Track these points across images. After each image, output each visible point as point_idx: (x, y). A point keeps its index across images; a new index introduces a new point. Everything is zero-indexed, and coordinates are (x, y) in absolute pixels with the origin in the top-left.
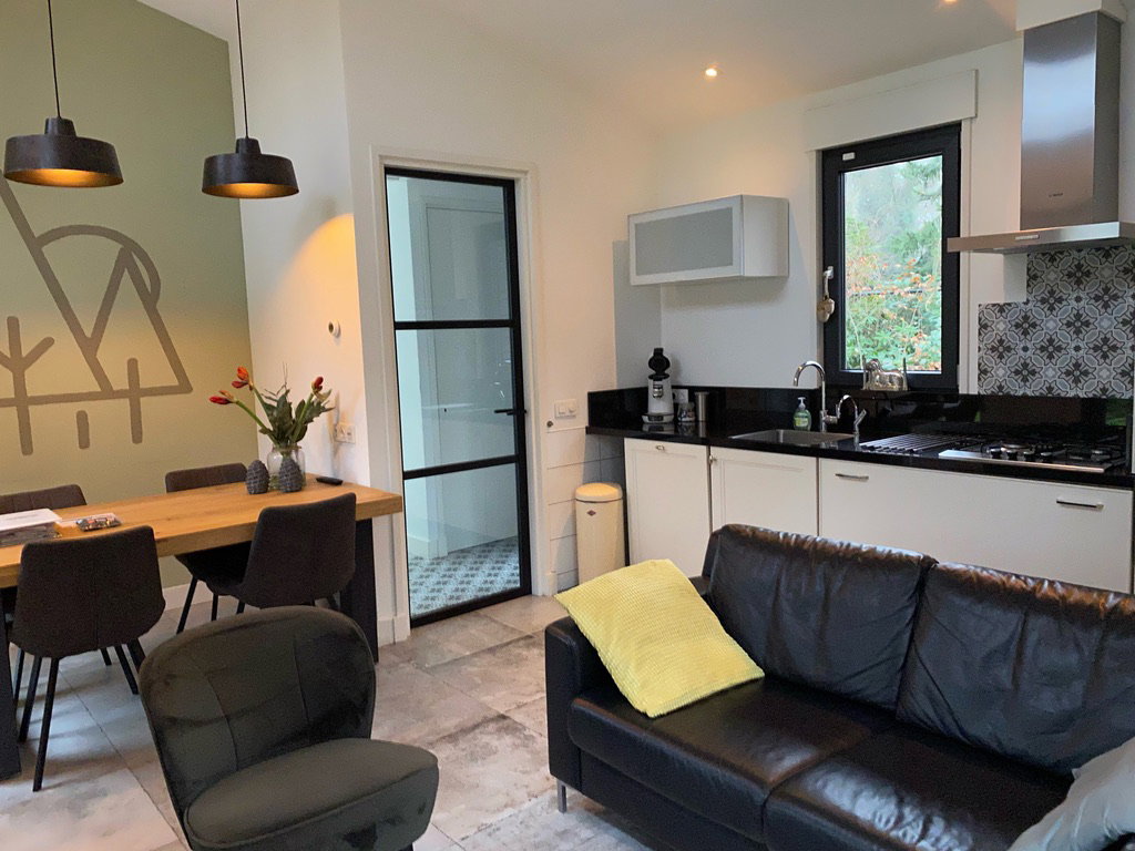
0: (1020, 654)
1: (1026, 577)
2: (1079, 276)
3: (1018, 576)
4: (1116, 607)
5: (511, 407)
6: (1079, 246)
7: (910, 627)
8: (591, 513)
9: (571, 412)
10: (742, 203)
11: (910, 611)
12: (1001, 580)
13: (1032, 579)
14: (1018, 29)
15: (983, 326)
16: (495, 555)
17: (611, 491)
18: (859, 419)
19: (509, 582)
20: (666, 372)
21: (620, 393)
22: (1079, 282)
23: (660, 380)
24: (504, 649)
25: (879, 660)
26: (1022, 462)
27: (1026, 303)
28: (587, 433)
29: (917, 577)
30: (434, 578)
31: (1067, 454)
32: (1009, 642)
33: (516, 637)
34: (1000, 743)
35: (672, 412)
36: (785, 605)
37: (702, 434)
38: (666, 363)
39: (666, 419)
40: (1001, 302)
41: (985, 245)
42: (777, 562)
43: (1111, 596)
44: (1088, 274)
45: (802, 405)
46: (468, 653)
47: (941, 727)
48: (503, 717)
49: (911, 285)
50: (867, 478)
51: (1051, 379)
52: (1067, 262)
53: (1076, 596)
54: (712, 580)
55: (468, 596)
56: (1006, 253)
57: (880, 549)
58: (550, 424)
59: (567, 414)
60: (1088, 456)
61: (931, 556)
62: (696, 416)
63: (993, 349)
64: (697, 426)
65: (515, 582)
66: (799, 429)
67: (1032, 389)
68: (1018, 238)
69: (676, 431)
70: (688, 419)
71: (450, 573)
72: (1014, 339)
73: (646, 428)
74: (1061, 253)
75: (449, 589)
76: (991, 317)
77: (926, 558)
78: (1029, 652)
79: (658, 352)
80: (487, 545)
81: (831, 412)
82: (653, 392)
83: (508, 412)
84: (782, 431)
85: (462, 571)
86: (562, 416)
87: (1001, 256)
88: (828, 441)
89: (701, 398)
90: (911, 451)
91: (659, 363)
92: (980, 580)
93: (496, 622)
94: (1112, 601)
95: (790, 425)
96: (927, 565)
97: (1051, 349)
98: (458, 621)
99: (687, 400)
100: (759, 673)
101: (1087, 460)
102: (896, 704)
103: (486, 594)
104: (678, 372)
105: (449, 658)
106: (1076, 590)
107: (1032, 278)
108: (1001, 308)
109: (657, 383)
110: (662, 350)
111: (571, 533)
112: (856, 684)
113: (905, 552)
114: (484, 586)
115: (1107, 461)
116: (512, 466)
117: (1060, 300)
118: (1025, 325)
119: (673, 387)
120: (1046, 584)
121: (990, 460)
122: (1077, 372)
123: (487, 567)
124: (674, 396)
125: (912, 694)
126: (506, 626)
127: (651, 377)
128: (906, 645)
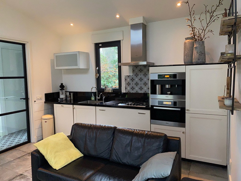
0: (131, 145)
1: (132, 129)
2: (141, 71)
3: (131, 129)
4: (147, 133)
5: (25, 98)
6: (141, 65)
7: (112, 141)
8: (46, 122)
9: (40, 98)
10: (79, 53)
11: (112, 138)
12: (128, 130)
13: (133, 129)
14: (129, 24)
15: (126, 80)
16: (21, 134)
17: (51, 116)
18: (104, 98)
19: (25, 140)
20: (64, 88)
21: (53, 94)
22: (141, 72)
23: (62, 90)
24: (23, 157)
25: (106, 149)
26: (132, 106)
27: (132, 76)
28: (45, 103)
29: (113, 131)
30: (4, 141)
31: (139, 104)
32: (129, 142)
33: (26, 154)
34: (128, 163)
35: (65, 97)
36: (87, 140)
37: (72, 102)
38: (64, 87)
39: (64, 99)
40: (128, 75)
41: (125, 64)
42: (86, 130)
43: (146, 131)
44: (142, 70)
45: (93, 95)
46: (12, 160)
47: (118, 162)
48: (22, 175)
49: (114, 70)
50: (105, 110)
51: (137, 90)
52: (139, 68)
53: (141, 132)
54: (72, 136)
55: (13, 145)
56: (129, 66)
57: (106, 126)
58: (35, 101)
59: (40, 99)
60: (143, 104)
61: (116, 126)
62: (71, 98)
63: (127, 84)
64: (71, 100)
65: (26, 140)
66: (92, 100)
67: (134, 92)
68: (130, 64)
69: (66, 101)
70: (69, 99)
71: (8, 139)
72: (131, 82)
73: (59, 101)
74: (138, 66)
75: (8, 144)
76: (127, 78)
77: (115, 127)
78: (133, 144)
79: (62, 84)
80: (19, 131)
81: (99, 97)
82: (60, 93)
83: (24, 99)
84: (89, 101)
85: (12, 138)
86: (38, 99)
87: (128, 67)
88: (98, 103)
89: (72, 94)
90: (113, 104)
91: (62, 87)
92: (124, 130)
93: (20, 150)
94: (146, 132)
95: (90, 100)
96: (115, 128)
97: (137, 84)
98: (10, 151)
99: (69, 95)
100: (82, 155)
101: (143, 105)
102: (110, 158)
103: (18, 144)
104: (67, 88)
105: (7, 161)
106: (140, 131)
107: (133, 71)
108: (129, 76)
109: (61, 91)
110: (63, 83)
111: (41, 127)
112: (102, 155)
113: (111, 126)
114: (18, 142)
115: (146, 105)
116: (25, 112)
117: (138, 75)
118: (132, 80)
119: (65, 92)
120: (136, 130)
121: (127, 105)
122: (141, 88)
123: (19, 137)
124: (66, 94)
125: (112, 156)
126: (23, 151)
127: (60, 90)
128: (111, 145)
